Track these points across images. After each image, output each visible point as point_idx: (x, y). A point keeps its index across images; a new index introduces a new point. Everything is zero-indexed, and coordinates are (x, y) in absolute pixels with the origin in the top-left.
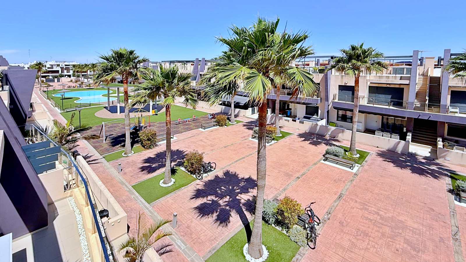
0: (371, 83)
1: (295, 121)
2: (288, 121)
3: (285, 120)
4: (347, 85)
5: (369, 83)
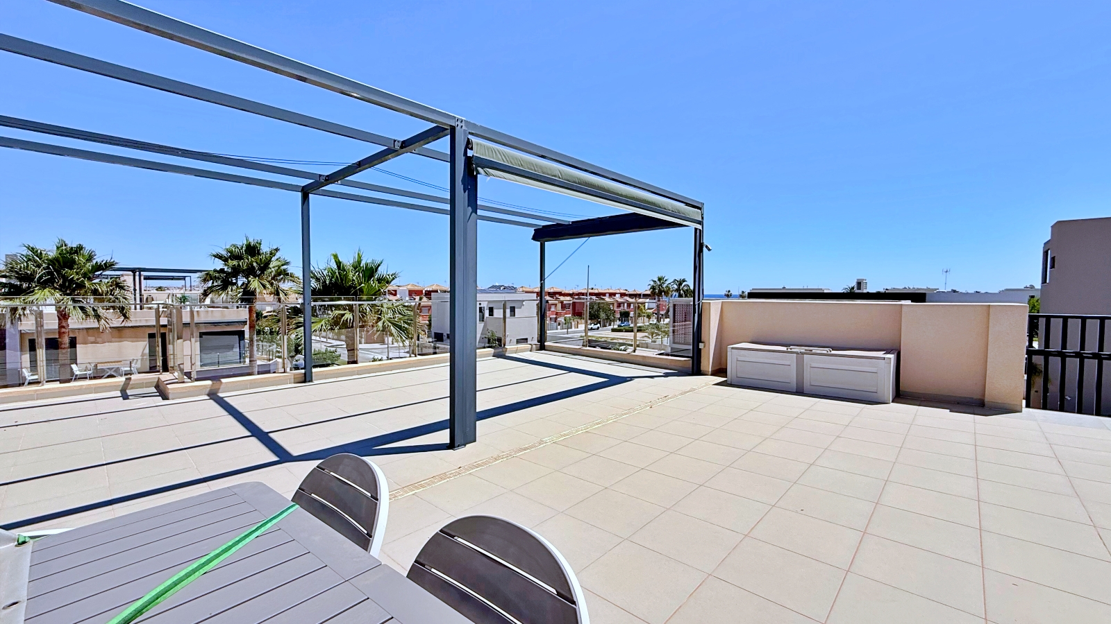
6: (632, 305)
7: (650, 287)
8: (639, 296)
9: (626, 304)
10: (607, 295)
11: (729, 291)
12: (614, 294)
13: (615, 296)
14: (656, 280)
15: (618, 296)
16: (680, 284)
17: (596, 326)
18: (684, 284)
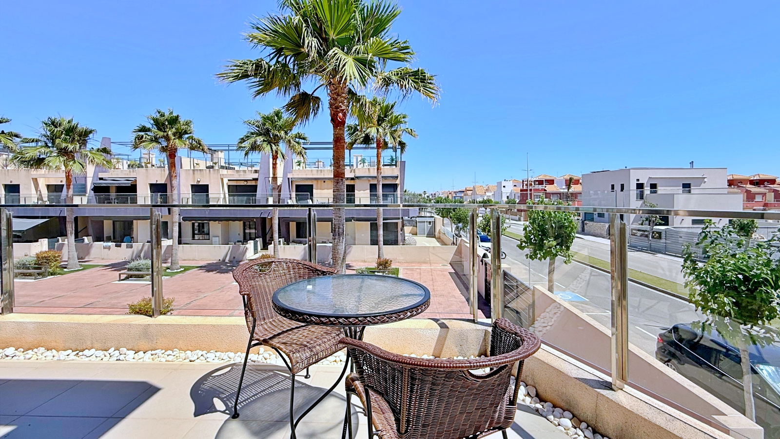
0: (229, 180)
1: (120, 246)
2: (109, 248)
3: (104, 248)
4: (200, 184)
5: (226, 181)
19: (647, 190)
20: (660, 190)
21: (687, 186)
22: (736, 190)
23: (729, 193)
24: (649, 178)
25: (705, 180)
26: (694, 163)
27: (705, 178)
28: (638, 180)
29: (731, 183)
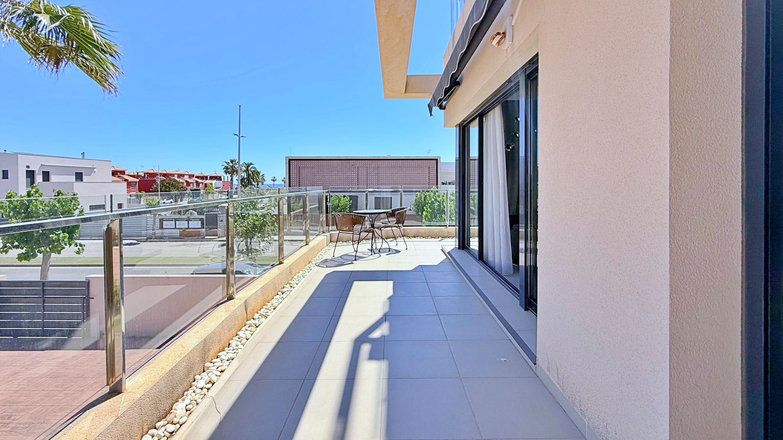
6: (201, 184)
7: (223, 167)
8: (206, 178)
9: (195, 184)
10: (176, 176)
11: (274, 177)
12: (183, 175)
13: (184, 177)
14: (229, 161)
15: (186, 176)
16: (248, 166)
17: (169, 201)
18: (251, 166)
19: (39, 178)
20: (53, 178)
21: (79, 177)
22: (118, 179)
23: (113, 181)
24: (42, 165)
25: (95, 170)
26: (85, 154)
27: (94, 168)
28: (28, 167)
29: (114, 173)
